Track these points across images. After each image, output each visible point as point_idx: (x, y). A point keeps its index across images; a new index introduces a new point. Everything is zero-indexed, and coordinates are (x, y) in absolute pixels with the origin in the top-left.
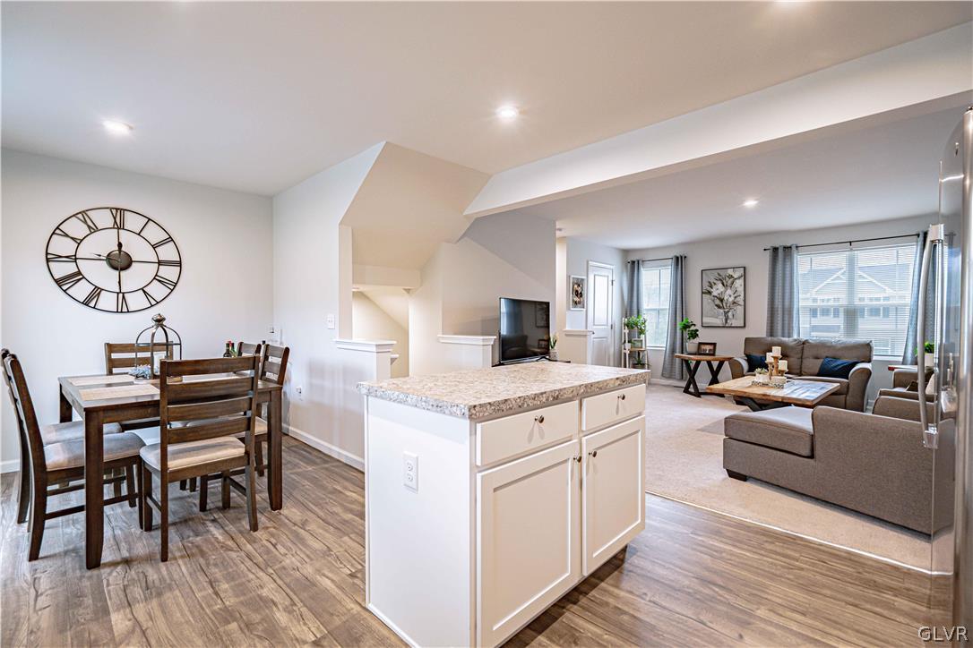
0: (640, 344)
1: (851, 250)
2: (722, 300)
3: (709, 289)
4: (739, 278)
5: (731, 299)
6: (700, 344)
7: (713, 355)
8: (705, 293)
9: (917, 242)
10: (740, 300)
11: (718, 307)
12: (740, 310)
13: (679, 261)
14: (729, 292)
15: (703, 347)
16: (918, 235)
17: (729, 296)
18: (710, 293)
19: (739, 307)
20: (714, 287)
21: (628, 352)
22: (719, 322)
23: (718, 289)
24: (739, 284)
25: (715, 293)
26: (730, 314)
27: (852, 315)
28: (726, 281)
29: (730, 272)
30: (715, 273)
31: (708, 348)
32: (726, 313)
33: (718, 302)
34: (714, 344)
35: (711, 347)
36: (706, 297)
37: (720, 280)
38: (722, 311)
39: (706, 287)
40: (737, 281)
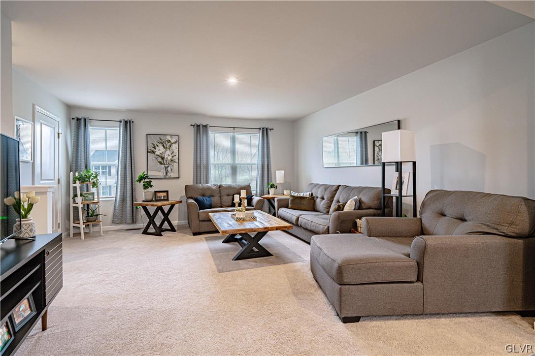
0: (91, 196)
1: (234, 132)
2: (163, 158)
3: (153, 149)
4: (175, 143)
5: (169, 158)
6: (156, 192)
7: (167, 200)
8: (150, 152)
9: (259, 132)
10: (176, 158)
11: (161, 163)
12: (176, 165)
13: (127, 125)
14: (168, 152)
15: (159, 195)
16: (260, 129)
17: (168, 155)
18: (153, 152)
19: (175, 163)
20: (157, 148)
21: (80, 206)
22: (161, 174)
23: (160, 150)
24: (175, 146)
25: (158, 153)
26: (169, 169)
27: (234, 169)
28: (167, 144)
29: (169, 138)
30: (158, 137)
31: (162, 195)
32: (166, 168)
33: (160, 159)
34: (167, 192)
35: (165, 194)
36: (151, 155)
37: (162, 143)
38: (163, 166)
39: (150, 147)
40: (174, 145)
